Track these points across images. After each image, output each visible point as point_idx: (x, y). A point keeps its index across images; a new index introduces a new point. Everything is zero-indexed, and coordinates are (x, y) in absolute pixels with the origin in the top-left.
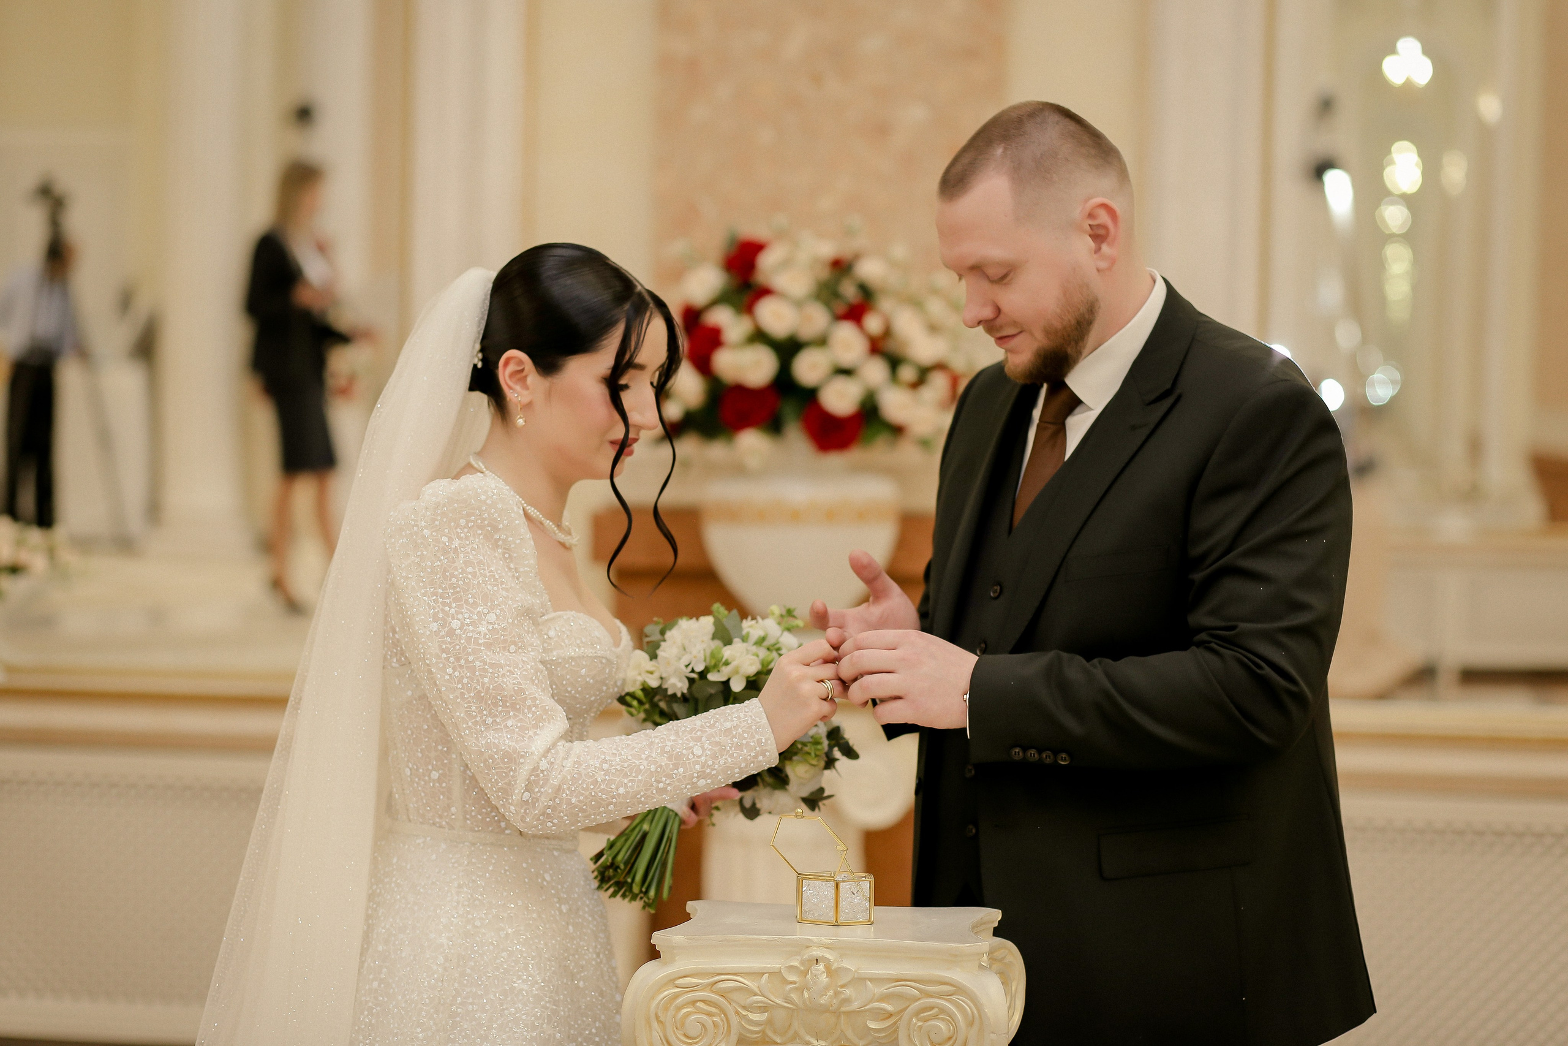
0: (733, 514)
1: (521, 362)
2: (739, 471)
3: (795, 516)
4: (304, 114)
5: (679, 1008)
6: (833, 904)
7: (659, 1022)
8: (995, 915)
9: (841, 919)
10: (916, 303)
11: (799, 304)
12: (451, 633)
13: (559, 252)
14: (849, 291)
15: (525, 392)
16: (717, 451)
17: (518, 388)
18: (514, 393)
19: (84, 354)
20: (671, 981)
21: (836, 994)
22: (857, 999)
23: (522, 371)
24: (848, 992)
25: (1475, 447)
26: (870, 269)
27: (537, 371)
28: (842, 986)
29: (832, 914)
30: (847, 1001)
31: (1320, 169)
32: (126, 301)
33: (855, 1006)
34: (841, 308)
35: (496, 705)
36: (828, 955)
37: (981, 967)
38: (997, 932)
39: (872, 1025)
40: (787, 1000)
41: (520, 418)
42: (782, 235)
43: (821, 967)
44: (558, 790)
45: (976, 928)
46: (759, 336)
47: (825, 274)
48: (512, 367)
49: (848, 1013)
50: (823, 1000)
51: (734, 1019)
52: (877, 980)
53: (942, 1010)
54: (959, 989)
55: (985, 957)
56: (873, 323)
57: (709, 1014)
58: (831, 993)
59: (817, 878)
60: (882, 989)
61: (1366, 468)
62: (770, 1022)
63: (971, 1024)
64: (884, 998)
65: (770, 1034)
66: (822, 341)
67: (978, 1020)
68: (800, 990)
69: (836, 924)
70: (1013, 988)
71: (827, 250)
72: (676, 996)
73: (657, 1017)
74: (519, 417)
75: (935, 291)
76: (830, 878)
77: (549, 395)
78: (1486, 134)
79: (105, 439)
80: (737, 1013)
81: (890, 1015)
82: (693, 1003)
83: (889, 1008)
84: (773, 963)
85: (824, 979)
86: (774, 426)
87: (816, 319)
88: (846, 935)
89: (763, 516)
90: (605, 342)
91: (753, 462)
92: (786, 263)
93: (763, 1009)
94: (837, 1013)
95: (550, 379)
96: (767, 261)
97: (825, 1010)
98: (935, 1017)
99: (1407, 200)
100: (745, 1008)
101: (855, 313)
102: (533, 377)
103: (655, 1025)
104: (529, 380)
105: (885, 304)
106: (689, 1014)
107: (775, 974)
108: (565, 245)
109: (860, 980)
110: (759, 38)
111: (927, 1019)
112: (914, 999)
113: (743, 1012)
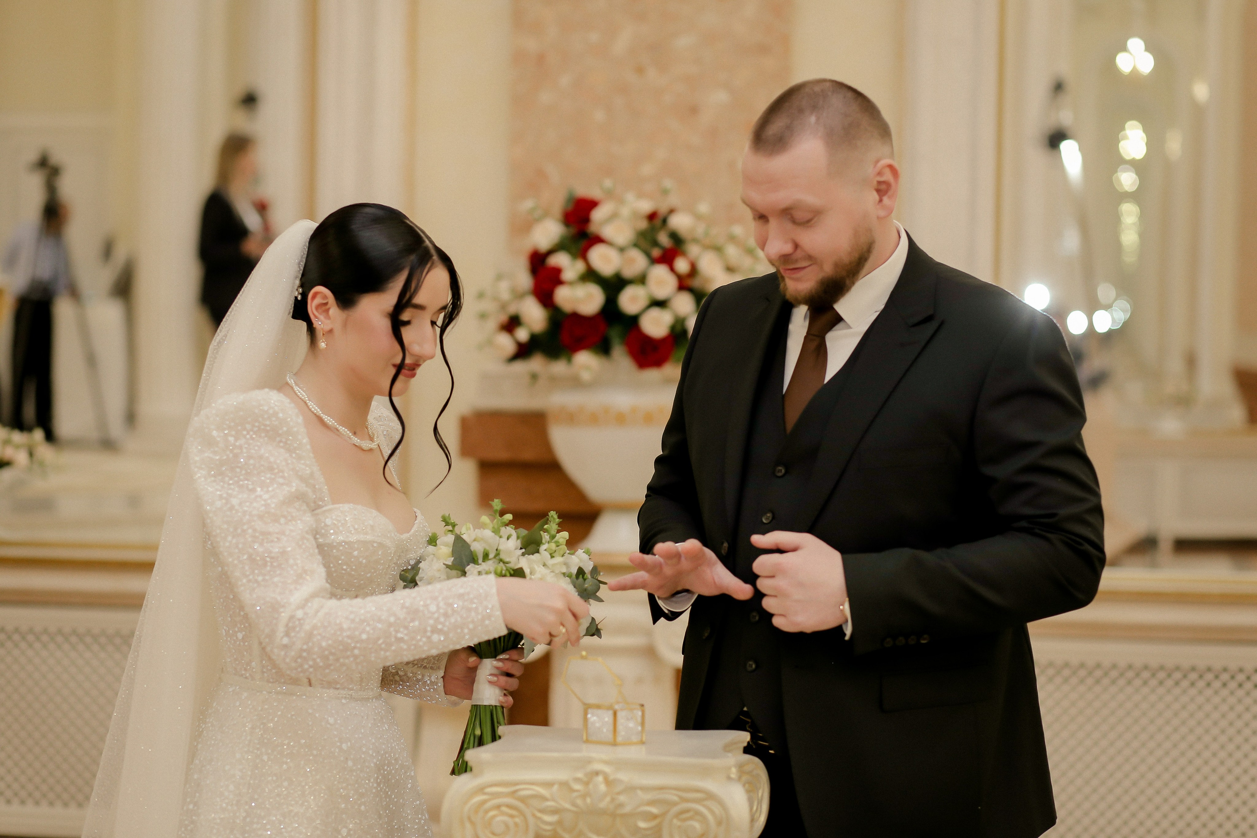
0: (571, 418)
1: (325, 297)
2: (576, 383)
3: (621, 419)
4: (249, 100)
5: (487, 812)
6: (611, 728)
7: (472, 823)
8: (744, 737)
9: (619, 739)
10: (718, 249)
11: (622, 250)
12: (232, 508)
13: (368, 210)
14: (664, 239)
15: (328, 321)
16: (559, 367)
17: (322, 317)
18: (320, 323)
19: (74, 293)
20: (481, 790)
21: (613, 800)
22: (629, 803)
23: (326, 304)
24: (622, 798)
25: (1191, 361)
26: (680, 222)
27: (337, 303)
28: (619, 793)
29: (611, 736)
30: (621, 805)
31: (1055, 139)
32: (107, 250)
33: (627, 809)
34: (656, 253)
35: (265, 565)
36: (607, 769)
37: (729, 778)
38: (747, 750)
39: (642, 825)
40: (574, 804)
41: (323, 342)
42: (610, 194)
43: (600, 778)
44: (310, 635)
45: (727, 748)
46: (591, 275)
47: (643, 225)
48: (318, 301)
49: (623, 816)
50: (602, 805)
51: (531, 820)
52: (644, 789)
53: (698, 813)
54: (710, 796)
55: (734, 770)
56: (682, 265)
57: (512, 816)
58: (608, 799)
59: (598, 707)
60: (649, 796)
61: (1098, 380)
62: (560, 822)
63: (719, 823)
64: (652, 803)
65: (560, 831)
66: (642, 280)
67: (725, 821)
68: (584, 796)
69: (614, 744)
70: (760, 795)
71: (646, 206)
72: (484, 802)
73: (469, 819)
74: (321, 341)
75: (732, 239)
76: (610, 707)
77: (345, 325)
78: (1198, 111)
79: (91, 360)
80: (534, 815)
81: (655, 817)
82: (498, 807)
83: (654, 810)
84: (562, 775)
85: (603, 788)
86: (604, 349)
87: (636, 262)
88: (624, 753)
89: (594, 419)
90: (391, 285)
91: (586, 376)
92: (614, 216)
93: (555, 811)
94: (614, 815)
95: (346, 312)
96: (597, 215)
97: (603, 812)
98: (691, 818)
99: (1137, 166)
100: (541, 811)
101: (667, 258)
102: (334, 310)
103: (468, 825)
104: (331, 312)
105: (693, 250)
106: (494, 817)
107: (564, 785)
108: (371, 205)
109: (631, 789)
110: (594, 37)
111: (685, 820)
112: (675, 804)
113: (539, 815)
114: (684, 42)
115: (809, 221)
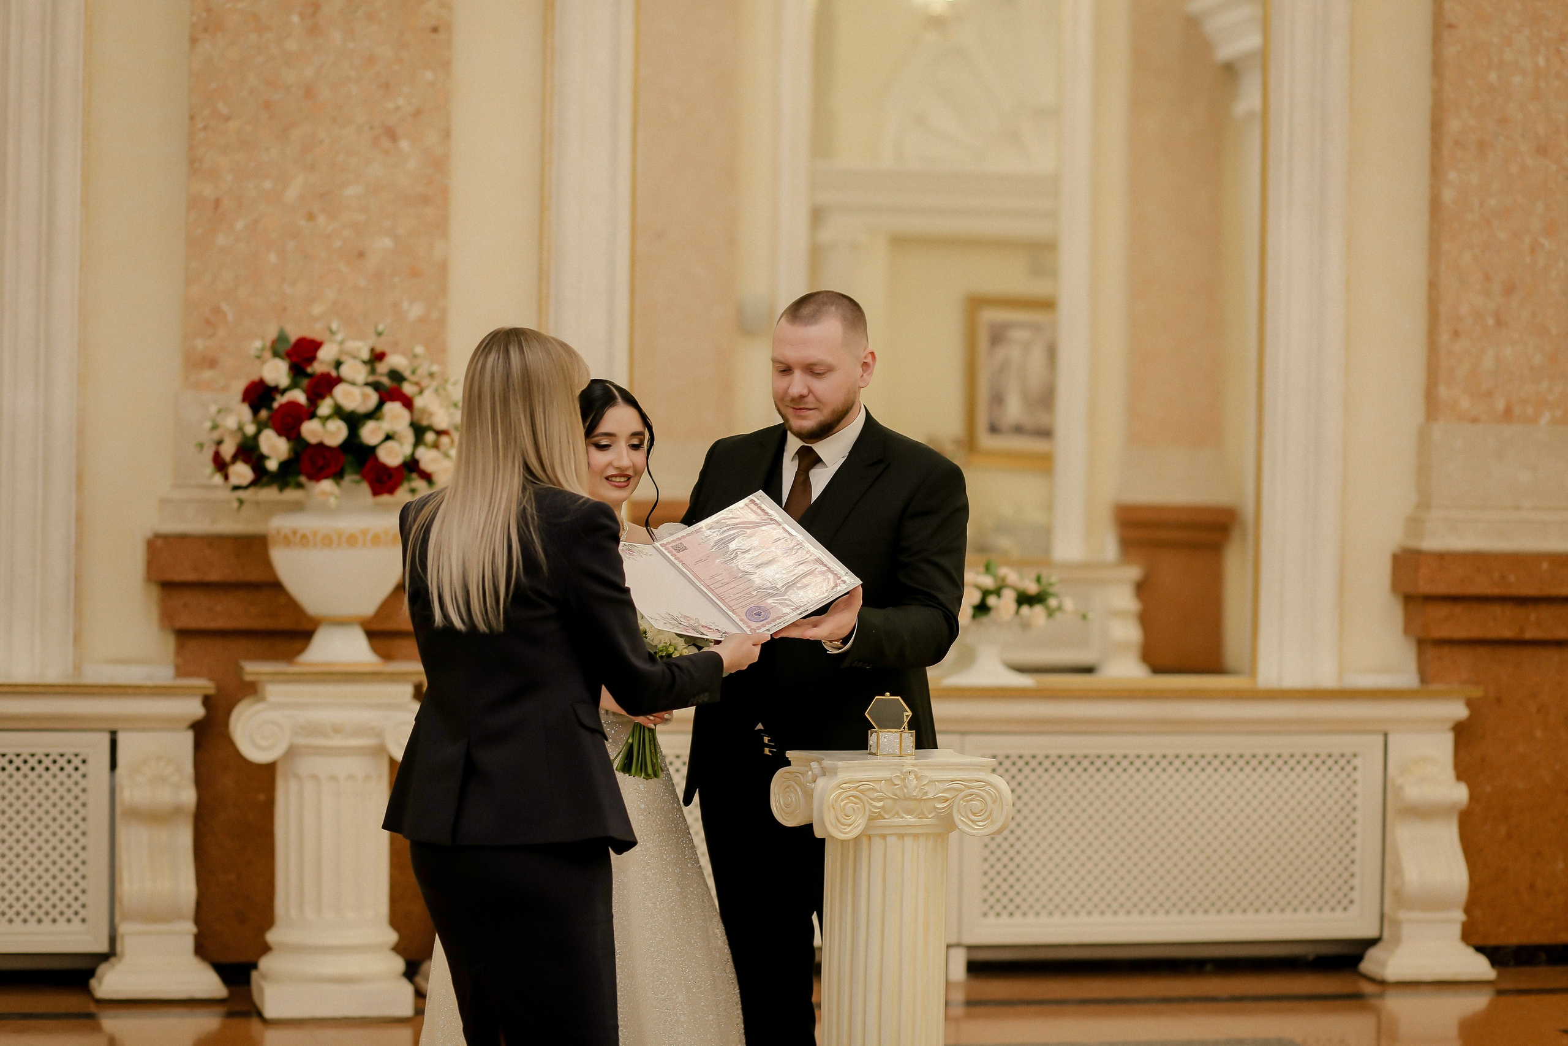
5: (842, 800)
7: (834, 808)
21: (921, 790)
22: (931, 792)
24: (927, 788)
30: (926, 793)
33: (930, 796)
36: (915, 769)
39: (939, 805)
40: (895, 794)
42: (328, 335)
43: (912, 776)
49: (926, 800)
50: (914, 794)
51: (867, 806)
52: (942, 781)
53: (978, 795)
54: (989, 784)
57: (856, 803)
58: (917, 789)
60: (946, 786)
62: (883, 807)
64: (946, 791)
65: (883, 813)
66: (377, 415)
67: (998, 799)
68: (902, 788)
69: (900, 756)
72: (840, 794)
73: (832, 805)
80: (868, 802)
81: (949, 800)
82: (849, 797)
83: (948, 796)
84: (886, 774)
85: (914, 782)
86: (340, 477)
87: (369, 400)
89: (327, 541)
91: (330, 502)
93: (882, 800)
94: (920, 800)
97: (915, 799)
98: (973, 799)
100: (872, 799)
103: (832, 810)
106: (847, 803)
107: (890, 781)
109: (934, 783)
110: (268, 185)
111: (968, 801)
112: (962, 791)
113: (869, 800)
114: (351, 191)
115: (819, 374)
